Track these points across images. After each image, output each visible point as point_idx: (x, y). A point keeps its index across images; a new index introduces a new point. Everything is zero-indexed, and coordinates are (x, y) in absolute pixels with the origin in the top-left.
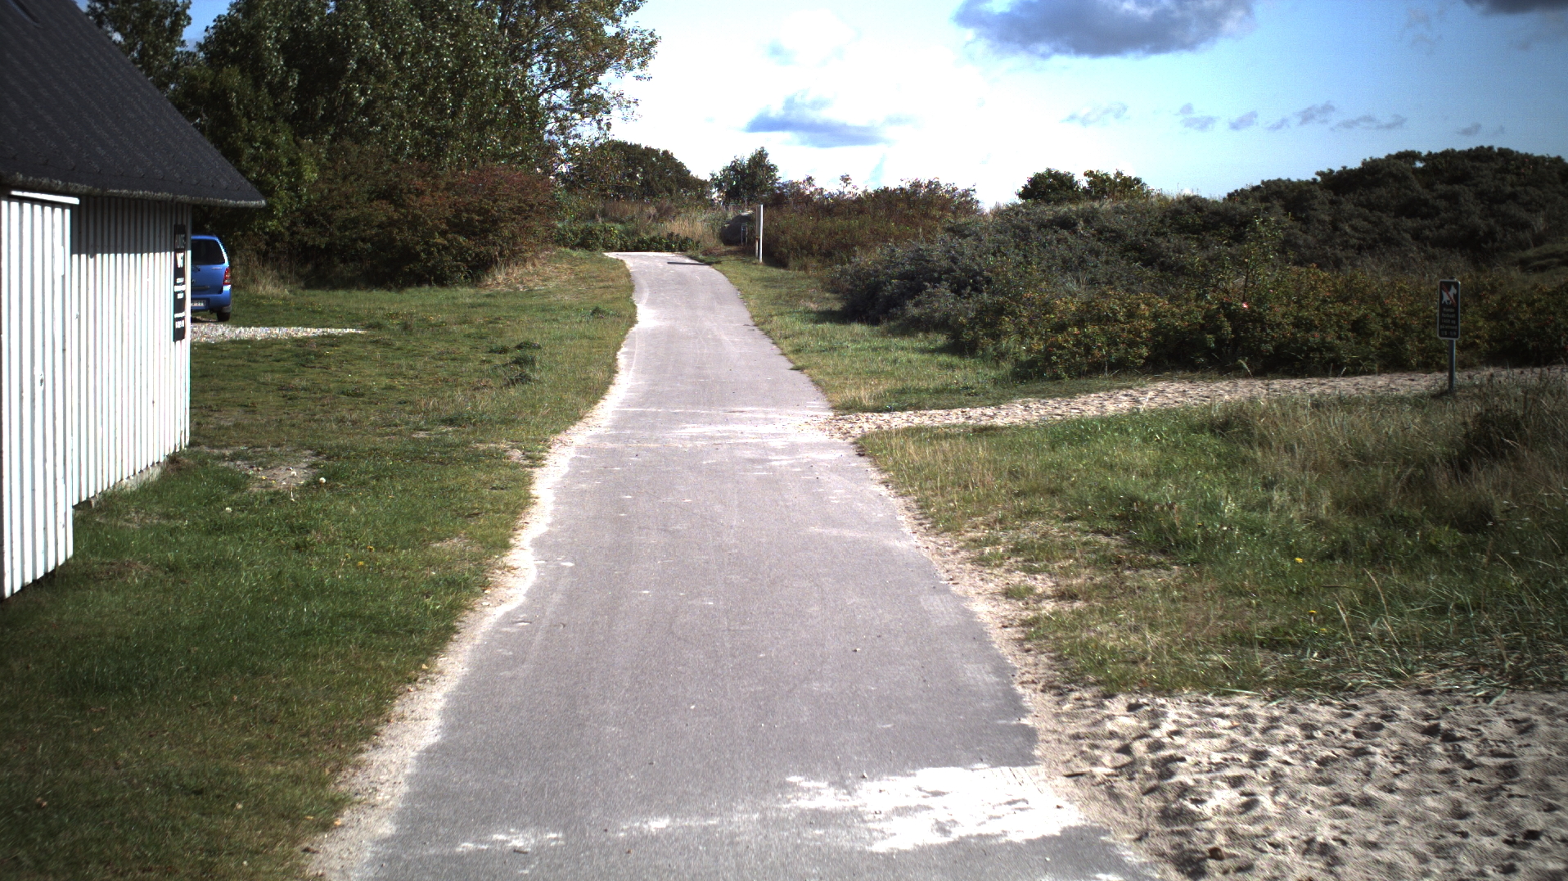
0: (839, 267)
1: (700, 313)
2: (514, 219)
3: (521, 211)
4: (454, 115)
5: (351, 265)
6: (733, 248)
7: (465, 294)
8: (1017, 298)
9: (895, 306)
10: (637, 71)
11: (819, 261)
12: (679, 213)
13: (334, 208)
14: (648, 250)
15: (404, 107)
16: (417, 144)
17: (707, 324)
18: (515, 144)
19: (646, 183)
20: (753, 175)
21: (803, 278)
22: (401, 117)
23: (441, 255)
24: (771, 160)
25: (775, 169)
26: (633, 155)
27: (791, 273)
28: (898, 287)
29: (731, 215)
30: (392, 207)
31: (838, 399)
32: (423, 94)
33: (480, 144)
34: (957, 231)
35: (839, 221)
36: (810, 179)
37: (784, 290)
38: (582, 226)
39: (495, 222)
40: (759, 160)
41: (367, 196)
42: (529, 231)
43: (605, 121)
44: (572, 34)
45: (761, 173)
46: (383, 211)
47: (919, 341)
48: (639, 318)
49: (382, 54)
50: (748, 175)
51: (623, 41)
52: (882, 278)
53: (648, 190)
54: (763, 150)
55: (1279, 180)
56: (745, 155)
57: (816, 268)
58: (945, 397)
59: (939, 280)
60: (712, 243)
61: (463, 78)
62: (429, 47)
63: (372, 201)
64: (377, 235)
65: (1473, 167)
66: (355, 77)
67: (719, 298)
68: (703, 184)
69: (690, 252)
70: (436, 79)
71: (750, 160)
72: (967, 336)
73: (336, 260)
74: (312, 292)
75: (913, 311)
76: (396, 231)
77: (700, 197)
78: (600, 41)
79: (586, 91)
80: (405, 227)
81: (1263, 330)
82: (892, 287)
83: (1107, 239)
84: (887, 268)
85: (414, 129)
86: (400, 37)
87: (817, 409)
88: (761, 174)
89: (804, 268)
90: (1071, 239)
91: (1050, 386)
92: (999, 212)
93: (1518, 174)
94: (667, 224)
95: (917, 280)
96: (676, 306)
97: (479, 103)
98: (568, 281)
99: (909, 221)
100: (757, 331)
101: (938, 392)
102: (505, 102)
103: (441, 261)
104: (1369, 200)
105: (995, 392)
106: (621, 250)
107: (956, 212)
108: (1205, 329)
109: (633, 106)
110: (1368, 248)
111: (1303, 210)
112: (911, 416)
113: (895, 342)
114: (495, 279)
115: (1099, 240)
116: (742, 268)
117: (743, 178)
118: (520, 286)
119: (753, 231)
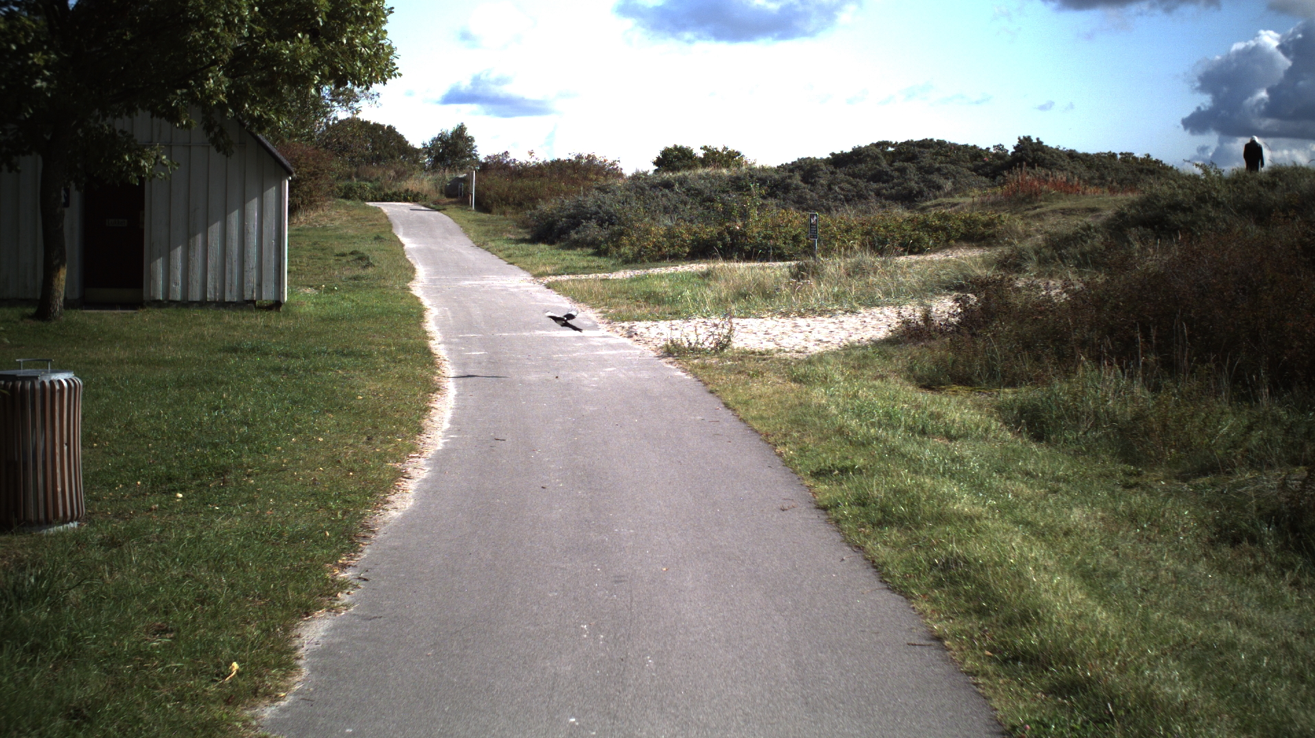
0: (529, 212)
1: (439, 240)
6: (453, 200)
8: (632, 227)
9: (565, 233)
11: (514, 209)
12: (409, 175)
14: (391, 201)
20: (455, 144)
21: (503, 219)
24: (469, 133)
25: (472, 140)
27: (495, 217)
28: (566, 222)
29: (448, 177)
34: (602, 189)
35: (527, 182)
36: (506, 153)
37: (491, 227)
38: (344, 183)
40: (460, 132)
42: (318, 188)
43: (355, 107)
47: (579, 251)
48: (404, 243)
50: (451, 145)
52: (556, 218)
54: (463, 125)
57: (511, 213)
58: (586, 270)
59: (590, 219)
60: (436, 196)
65: (919, 152)
67: (450, 231)
68: (417, 151)
69: (423, 203)
71: (452, 133)
72: (603, 246)
75: (574, 235)
81: (746, 239)
82: (562, 223)
83: (692, 195)
84: (559, 212)
87: (526, 276)
88: (461, 144)
89: (504, 213)
90: (670, 195)
92: (636, 177)
94: (403, 183)
95: (577, 218)
98: (348, 221)
99: (574, 182)
100: (480, 249)
101: (584, 268)
104: (854, 172)
105: (612, 268)
106: (372, 201)
107: (605, 176)
108: (718, 239)
109: (376, 98)
110: (848, 200)
111: (812, 178)
112: (572, 277)
113: (563, 252)
114: (298, 219)
115: (687, 195)
116: (460, 214)
117: (447, 147)
118: (316, 224)
119: (468, 189)
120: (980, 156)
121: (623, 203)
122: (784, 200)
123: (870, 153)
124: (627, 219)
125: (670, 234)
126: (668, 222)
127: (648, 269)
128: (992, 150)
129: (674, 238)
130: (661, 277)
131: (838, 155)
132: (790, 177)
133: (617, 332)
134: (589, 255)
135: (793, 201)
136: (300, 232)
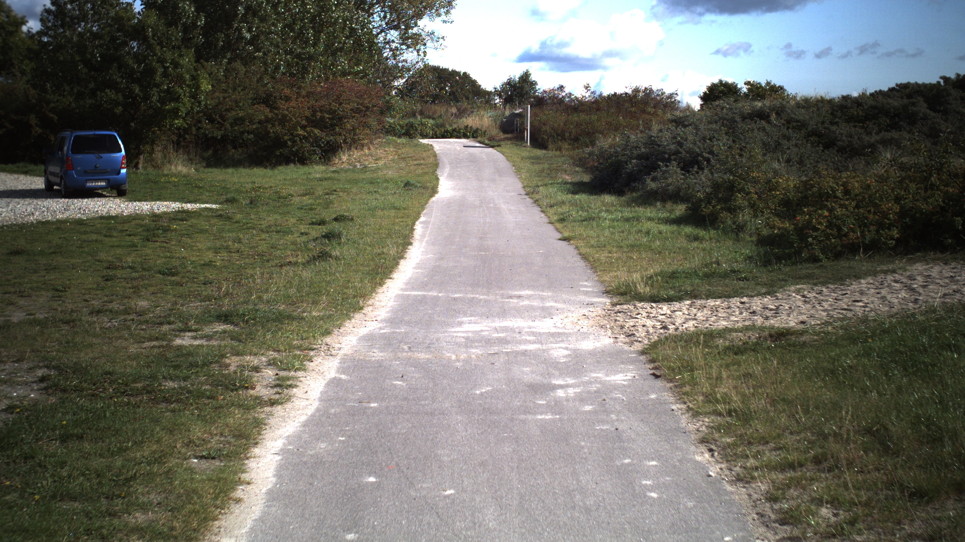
0: (585, 149)
1: (485, 184)
2: (354, 117)
3: (361, 111)
4: (314, 45)
5: (240, 150)
6: (509, 136)
7: (318, 170)
8: (744, 177)
9: (634, 181)
10: (443, 17)
11: (570, 144)
12: (472, 112)
13: (227, 110)
14: (451, 137)
15: (279, 39)
16: (288, 65)
17: (490, 193)
18: (358, 65)
19: (452, 93)
20: (522, 88)
21: (559, 157)
22: (277, 46)
23: (301, 142)
24: (533, 78)
25: (536, 83)
26: (442, 75)
27: (551, 153)
28: (637, 165)
29: (507, 113)
30: (268, 110)
31: (609, 279)
32: (292, 30)
33: (333, 64)
35: (583, 116)
36: (561, 88)
37: (546, 166)
38: (407, 121)
39: (340, 119)
40: (525, 77)
41: (250, 101)
42: (366, 125)
43: (423, 50)
45: (526, 86)
46: (263, 112)
48: (440, 188)
50: (519, 87)
53: (454, 97)
54: (527, 71)
57: (568, 149)
59: (669, 160)
60: (495, 132)
61: (320, 20)
63: (254, 105)
64: (257, 128)
66: (244, 19)
67: (499, 172)
68: (489, 93)
69: (479, 139)
70: (302, 20)
71: (520, 78)
72: (706, 209)
73: (229, 147)
74: (210, 170)
75: (651, 185)
76: (270, 126)
77: (488, 102)
79: (410, 31)
80: (276, 123)
82: (632, 165)
83: (794, 127)
84: (625, 150)
85: (286, 54)
87: (592, 294)
88: (527, 88)
89: (559, 149)
90: (768, 128)
94: (464, 119)
95: (652, 160)
96: (468, 178)
97: (332, 37)
98: (393, 160)
99: (633, 115)
100: (528, 200)
102: (351, 36)
103: (302, 147)
106: (432, 138)
109: (441, 41)
114: (340, 159)
115: (789, 128)
116: (515, 150)
117: (515, 90)
118: (358, 164)
119: (523, 124)
136: (336, 175)
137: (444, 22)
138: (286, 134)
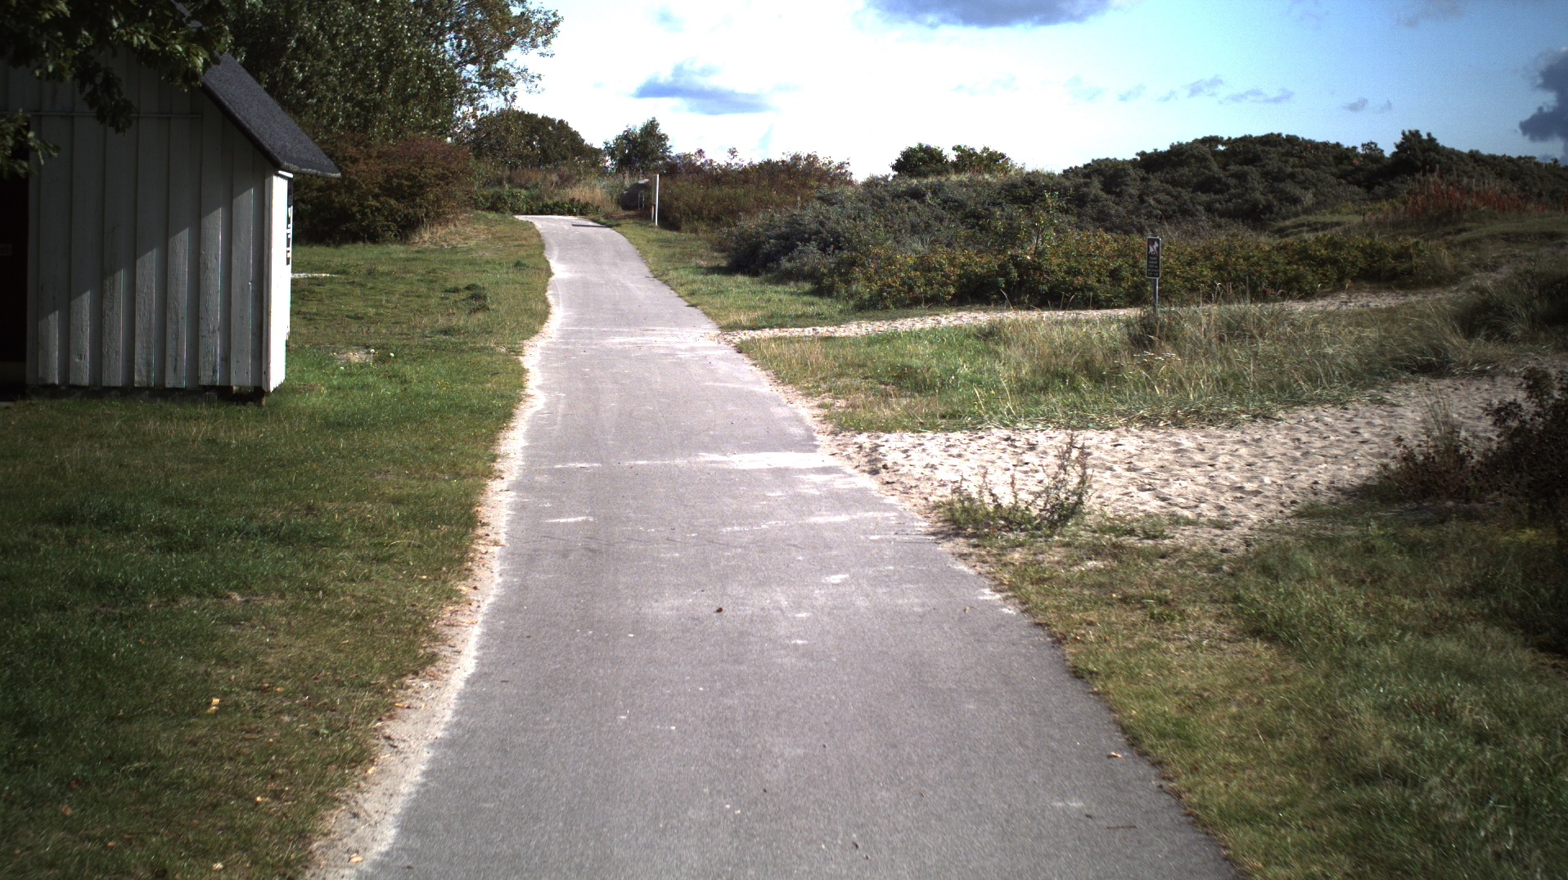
0: (725, 229)
1: (605, 267)
2: (438, 185)
3: (447, 178)
4: (380, 89)
6: (631, 213)
7: (397, 250)
8: (867, 254)
9: (773, 261)
10: (541, 49)
11: (708, 225)
12: (579, 180)
14: (552, 214)
15: (337, 82)
16: (348, 117)
17: (614, 275)
18: (435, 116)
19: (543, 151)
20: (645, 144)
21: (694, 240)
22: (334, 91)
23: (374, 216)
24: (662, 129)
25: (666, 140)
26: (535, 125)
27: (684, 236)
28: (775, 245)
29: (628, 183)
31: (724, 323)
32: (353, 70)
33: (404, 116)
34: (826, 200)
35: (726, 190)
36: (700, 152)
37: (678, 250)
38: (492, 191)
39: (421, 187)
40: (651, 129)
42: (449, 195)
43: (511, 93)
44: (481, 13)
47: (792, 287)
48: (553, 270)
49: (318, 35)
50: (640, 144)
51: (528, 20)
52: (762, 239)
53: (545, 159)
54: (654, 120)
55: (1107, 159)
56: (637, 124)
57: (705, 231)
58: (800, 320)
59: (809, 240)
60: (611, 208)
61: (389, 57)
62: (359, 28)
64: (317, 198)
65: (1263, 151)
66: (295, 55)
67: (621, 255)
68: (597, 152)
69: (591, 216)
70: (366, 57)
71: (642, 130)
72: (826, 281)
75: (785, 264)
76: (334, 194)
77: (595, 164)
78: (507, 20)
79: (493, 66)
80: (343, 191)
81: (1041, 275)
82: (770, 245)
83: (950, 208)
84: (767, 230)
85: (346, 102)
86: (335, 20)
87: (709, 328)
88: (652, 143)
89: (695, 231)
90: (920, 207)
91: (880, 314)
92: (872, 183)
93: (1300, 158)
94: (568, 190)
95: (790, 240)
96: (584, 261)
97: (405, 81)
98: (487, 240)
99: (789, 190)
100: (657, 281)
101: (798, 317)
103: (374, 221)
104: (1173, 177)
105: (839, 318)
106: (527, 214)
107: (830, 183)
108: (998, 274)
109: (537, 81)
110: (1168, 218)
111: (1117, 185)
112: (777, 332)
113: (770, 288)
114: (421, 238)
115: (944, 208)
116: (640, 231)
117: (635, 147)
118: (445, 245)
119: (650, 199)
120: (1347, 157)
121: (854, 219)
122: (1079, 215)
123: (1195, 152)
124: (860, 241)
125: (924, 266)
126: (919, 247)
127: (894, 319)
128: (1360, 150)
129: (929, 271)
130: (916, 336)
131: (1151, 155)
132: (1086, 185)
133: (849, 458)
134: (806, 294)
135: (1092, 218)
136: (419, 255)
137: (542, 54)
138: (354, 205)
